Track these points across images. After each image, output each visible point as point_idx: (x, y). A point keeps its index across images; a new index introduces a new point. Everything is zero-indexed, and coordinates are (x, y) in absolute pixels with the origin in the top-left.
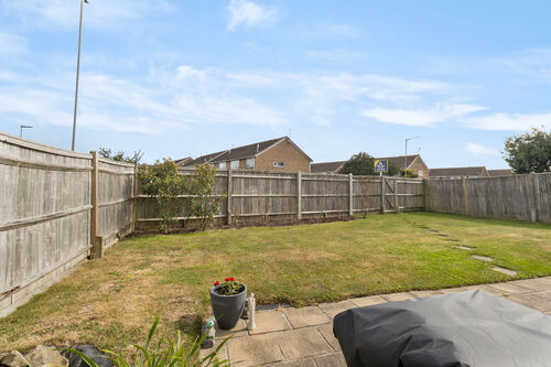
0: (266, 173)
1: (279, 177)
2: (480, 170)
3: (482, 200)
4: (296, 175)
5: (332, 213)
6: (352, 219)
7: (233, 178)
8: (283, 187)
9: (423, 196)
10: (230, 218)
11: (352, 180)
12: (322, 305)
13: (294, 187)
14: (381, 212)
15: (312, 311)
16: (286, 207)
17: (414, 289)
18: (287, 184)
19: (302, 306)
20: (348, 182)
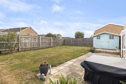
0: (31, 36)
1: (35, 37)
2: (70, 37)
3: (74, 42)
4: (39, 37)
5: (48, 46)
6: (52, 47)
7: (20, 37)
8: (36, 40)
9: (64, 42)
10: (20, 49)
11: (52, 39)
12: (61, 65)
13: (39, 40)
14: (57, 45)
15: (60, 66)
16: (37, 45)
17: (74, 58)
18: (37, 39)
19: (57, 66)
20: (51, 39)
